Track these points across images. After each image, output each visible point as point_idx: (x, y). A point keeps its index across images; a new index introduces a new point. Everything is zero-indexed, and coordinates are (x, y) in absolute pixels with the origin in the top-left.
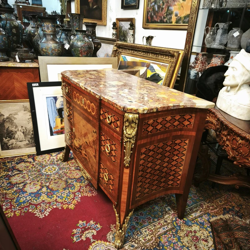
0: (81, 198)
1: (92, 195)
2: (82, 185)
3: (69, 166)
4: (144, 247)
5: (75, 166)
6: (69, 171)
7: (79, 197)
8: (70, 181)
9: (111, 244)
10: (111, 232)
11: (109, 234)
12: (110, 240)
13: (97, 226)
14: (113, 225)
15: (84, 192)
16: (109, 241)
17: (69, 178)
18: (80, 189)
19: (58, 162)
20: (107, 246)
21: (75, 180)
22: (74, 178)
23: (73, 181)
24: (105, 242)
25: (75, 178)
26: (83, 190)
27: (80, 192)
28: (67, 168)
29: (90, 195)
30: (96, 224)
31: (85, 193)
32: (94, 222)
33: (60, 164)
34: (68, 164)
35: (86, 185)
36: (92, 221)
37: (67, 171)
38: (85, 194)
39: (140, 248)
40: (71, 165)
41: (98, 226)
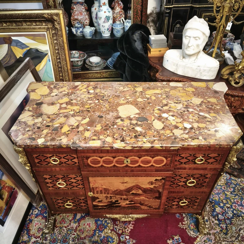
0: (131, 237)
1: (132, 224)
2: (112, 228)
3: (65, 227)
4: (210, 213)
5: (70, 221)
6: (75, 232)
7: (129, 239)
8: (96, 238)
9: (200, 236)
10: (187, 230)
11: (189, 233)
12: (195, 235)
13: (176, 240)
14: (180, 224)
15: (124, 231)
16: (196, 237)
17: (89, 237)
18: (116, 232)
19: (49, 239)
20: (201, 241)
21: (97, 232)
22: (93, 231)
23: (99, 234)
24: (196, 240)
25: (95, 231)
26: (119, 230)
27: (122, 234)
28: (69, 232)
29: (131, 226)
30: (173, 239)
31: (126, 230)
32: (170, 240)
33: (55, 237)
34: (61, 228)
35: (112, 223)
36: (168, 241)
37: (74, 234)
38: (128, 230)
39: (209, 216)
40: (66, 225)
41: (176, 238)
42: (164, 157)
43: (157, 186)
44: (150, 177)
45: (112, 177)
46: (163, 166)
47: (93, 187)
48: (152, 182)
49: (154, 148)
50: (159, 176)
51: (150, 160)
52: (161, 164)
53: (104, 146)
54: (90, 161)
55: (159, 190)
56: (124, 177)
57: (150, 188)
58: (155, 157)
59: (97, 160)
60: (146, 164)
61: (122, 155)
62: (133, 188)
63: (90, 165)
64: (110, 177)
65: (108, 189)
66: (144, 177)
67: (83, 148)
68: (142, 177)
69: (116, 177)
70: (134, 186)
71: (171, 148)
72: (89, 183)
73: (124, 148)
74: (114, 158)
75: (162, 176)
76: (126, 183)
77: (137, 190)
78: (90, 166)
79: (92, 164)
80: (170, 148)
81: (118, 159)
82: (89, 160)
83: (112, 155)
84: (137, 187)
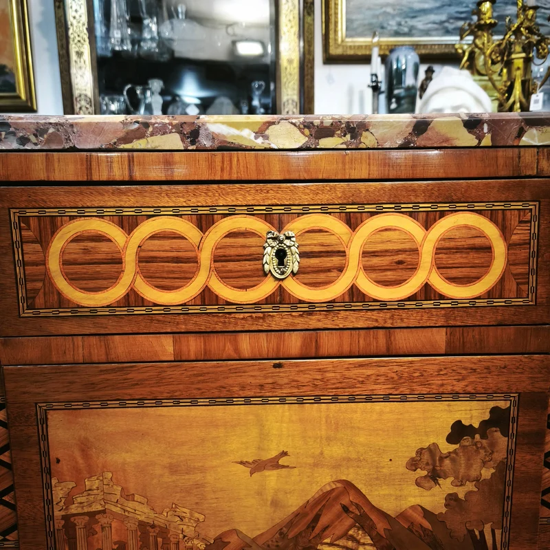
42: (492, 216)
43: (469, 493)
44: (421, 398)
45: (194, 403)
46: (490, 294)
47: (74, 509)
48: (432, 450)
49: (429, 133)
50: (472, 396)
51: (412, 239)
52: (477, 278)
53: (146, 125)
54: (63, 252)
55: (482, 533)
56: (265, 402)
57: (427, 514)
58: (442, 214)
59: (103, 247)
60: (390, 275)
61: (250, 200)
62: (317, 518)
63: (59, 294)
64: (177, 403)
65: (164, 532)
66: (386, 398)
67: (24, 140)
68: (369, 399)
69: (214, 402)
70: (324, 500)
71: (525, 140)
72: (49, 473)
73: (260, 143)
74: (204, 222)
75: (489, 395)
76: (274, 464)
77: (345, 535)
78: (62, 301)
79: (72, 279)
80: (521, 133)
81: (231, 235)
82: (58, 244)
83: (194, 201)
84: (345, 509)
